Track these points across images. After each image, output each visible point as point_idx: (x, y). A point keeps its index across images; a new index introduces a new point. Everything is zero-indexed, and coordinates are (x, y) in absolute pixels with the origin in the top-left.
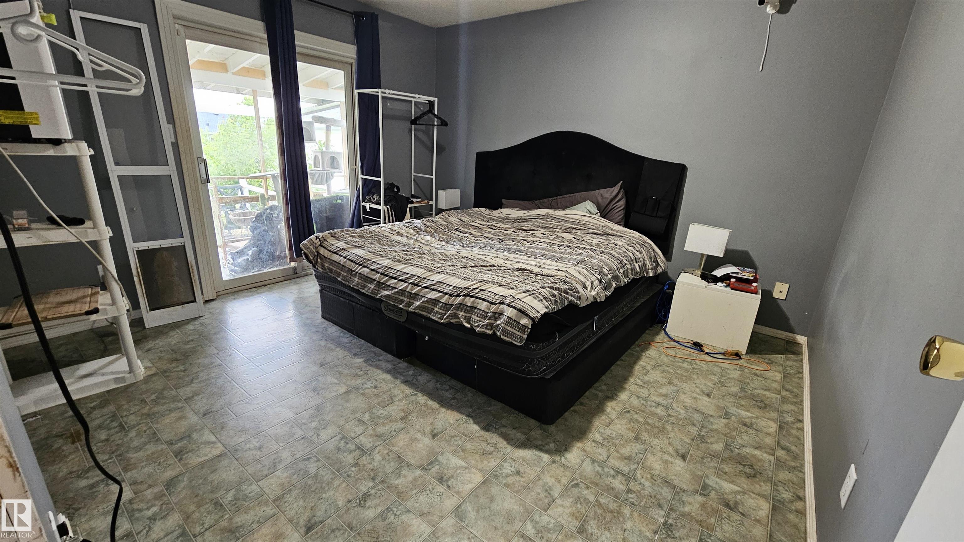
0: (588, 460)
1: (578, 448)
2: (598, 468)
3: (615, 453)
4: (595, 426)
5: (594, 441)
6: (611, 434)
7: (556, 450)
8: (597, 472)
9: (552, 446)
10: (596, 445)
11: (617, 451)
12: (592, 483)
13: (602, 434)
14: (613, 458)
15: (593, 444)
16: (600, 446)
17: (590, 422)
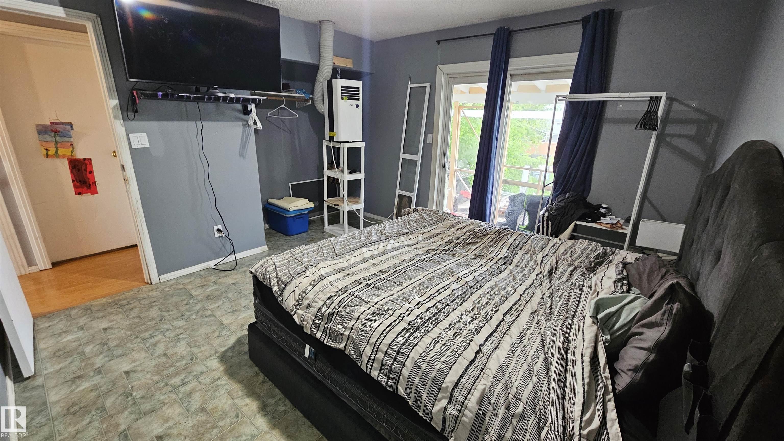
0: (206, 370)
1: (219, 368)
2: (195, 373)
3: (200, 388)
4: (233, 384)
5: (219, 378)
6: (219, 392)
7: (225, 355)
8: (193, 372)
9: (230, 354)
10: (215, 378)
11: (200, 390)
12: (187, 367)
13: (222, 386)
14: (196, 385)
15: (216, 377)
16: (213, 381)
17: (240, 382)
